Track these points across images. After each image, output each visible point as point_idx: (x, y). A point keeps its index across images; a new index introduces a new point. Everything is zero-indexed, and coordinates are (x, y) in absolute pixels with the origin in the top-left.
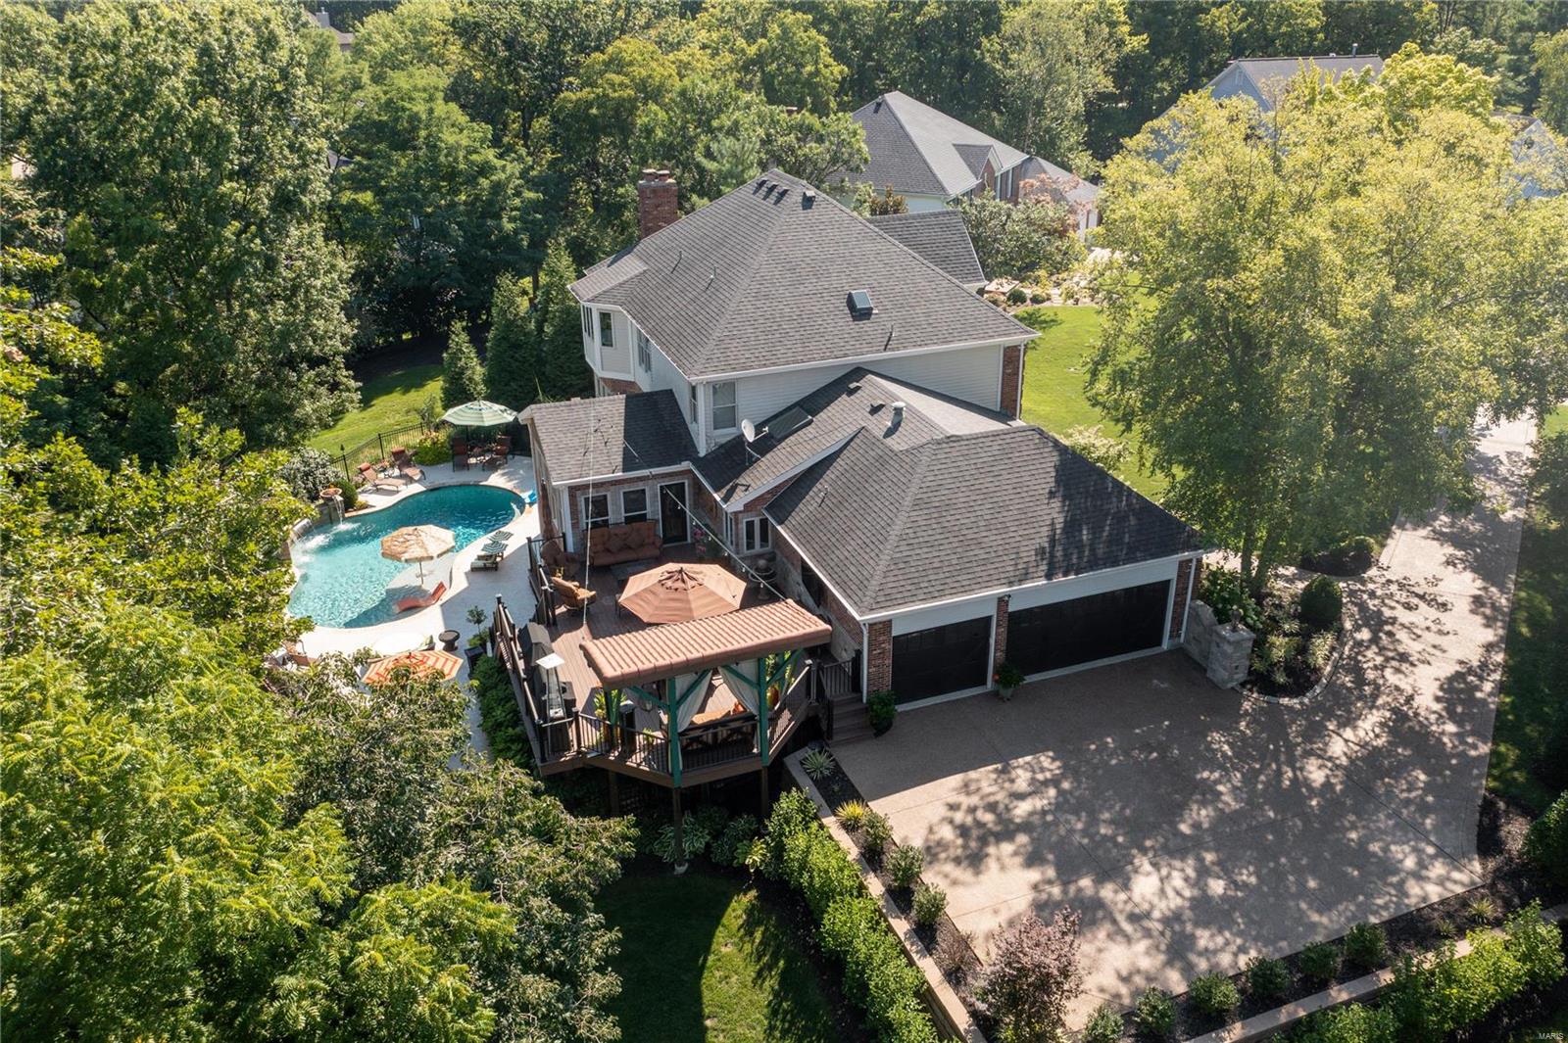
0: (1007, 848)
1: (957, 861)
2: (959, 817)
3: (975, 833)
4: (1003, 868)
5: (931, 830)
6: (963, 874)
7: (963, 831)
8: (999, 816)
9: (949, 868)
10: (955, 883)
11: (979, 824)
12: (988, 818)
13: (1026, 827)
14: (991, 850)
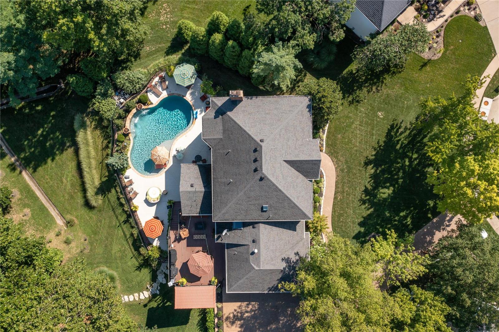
0: (239, 322)
1: (230, 322)
2: (235, 313)
3: (236, 317)
4: (236, 327)
5: (229, 314)
6: (229, 325)
7: (234, 316)
8: (241, 315)
9: (228, 323)
10: (228, 327)
11: (237, 316)
12: (239, 315)
13: (244, 319)
14: (236, 322)
